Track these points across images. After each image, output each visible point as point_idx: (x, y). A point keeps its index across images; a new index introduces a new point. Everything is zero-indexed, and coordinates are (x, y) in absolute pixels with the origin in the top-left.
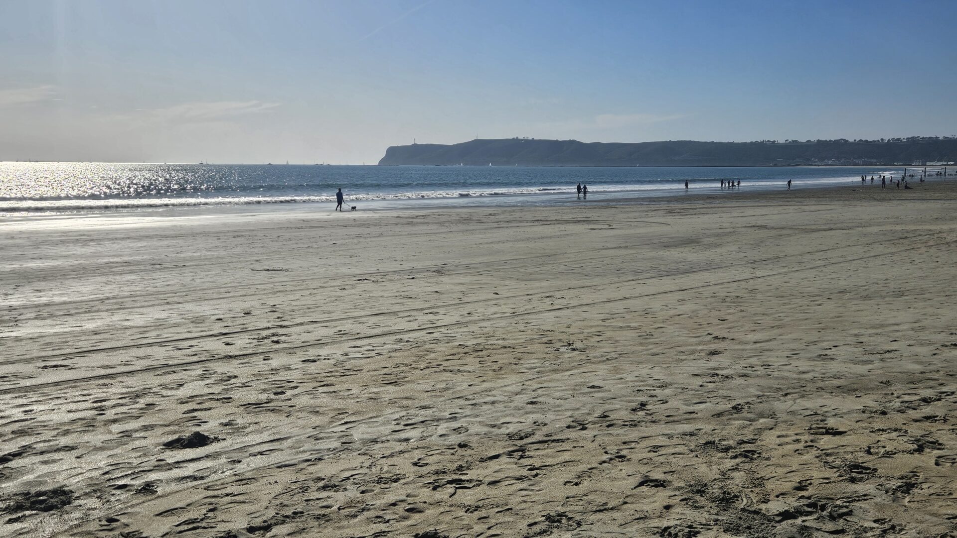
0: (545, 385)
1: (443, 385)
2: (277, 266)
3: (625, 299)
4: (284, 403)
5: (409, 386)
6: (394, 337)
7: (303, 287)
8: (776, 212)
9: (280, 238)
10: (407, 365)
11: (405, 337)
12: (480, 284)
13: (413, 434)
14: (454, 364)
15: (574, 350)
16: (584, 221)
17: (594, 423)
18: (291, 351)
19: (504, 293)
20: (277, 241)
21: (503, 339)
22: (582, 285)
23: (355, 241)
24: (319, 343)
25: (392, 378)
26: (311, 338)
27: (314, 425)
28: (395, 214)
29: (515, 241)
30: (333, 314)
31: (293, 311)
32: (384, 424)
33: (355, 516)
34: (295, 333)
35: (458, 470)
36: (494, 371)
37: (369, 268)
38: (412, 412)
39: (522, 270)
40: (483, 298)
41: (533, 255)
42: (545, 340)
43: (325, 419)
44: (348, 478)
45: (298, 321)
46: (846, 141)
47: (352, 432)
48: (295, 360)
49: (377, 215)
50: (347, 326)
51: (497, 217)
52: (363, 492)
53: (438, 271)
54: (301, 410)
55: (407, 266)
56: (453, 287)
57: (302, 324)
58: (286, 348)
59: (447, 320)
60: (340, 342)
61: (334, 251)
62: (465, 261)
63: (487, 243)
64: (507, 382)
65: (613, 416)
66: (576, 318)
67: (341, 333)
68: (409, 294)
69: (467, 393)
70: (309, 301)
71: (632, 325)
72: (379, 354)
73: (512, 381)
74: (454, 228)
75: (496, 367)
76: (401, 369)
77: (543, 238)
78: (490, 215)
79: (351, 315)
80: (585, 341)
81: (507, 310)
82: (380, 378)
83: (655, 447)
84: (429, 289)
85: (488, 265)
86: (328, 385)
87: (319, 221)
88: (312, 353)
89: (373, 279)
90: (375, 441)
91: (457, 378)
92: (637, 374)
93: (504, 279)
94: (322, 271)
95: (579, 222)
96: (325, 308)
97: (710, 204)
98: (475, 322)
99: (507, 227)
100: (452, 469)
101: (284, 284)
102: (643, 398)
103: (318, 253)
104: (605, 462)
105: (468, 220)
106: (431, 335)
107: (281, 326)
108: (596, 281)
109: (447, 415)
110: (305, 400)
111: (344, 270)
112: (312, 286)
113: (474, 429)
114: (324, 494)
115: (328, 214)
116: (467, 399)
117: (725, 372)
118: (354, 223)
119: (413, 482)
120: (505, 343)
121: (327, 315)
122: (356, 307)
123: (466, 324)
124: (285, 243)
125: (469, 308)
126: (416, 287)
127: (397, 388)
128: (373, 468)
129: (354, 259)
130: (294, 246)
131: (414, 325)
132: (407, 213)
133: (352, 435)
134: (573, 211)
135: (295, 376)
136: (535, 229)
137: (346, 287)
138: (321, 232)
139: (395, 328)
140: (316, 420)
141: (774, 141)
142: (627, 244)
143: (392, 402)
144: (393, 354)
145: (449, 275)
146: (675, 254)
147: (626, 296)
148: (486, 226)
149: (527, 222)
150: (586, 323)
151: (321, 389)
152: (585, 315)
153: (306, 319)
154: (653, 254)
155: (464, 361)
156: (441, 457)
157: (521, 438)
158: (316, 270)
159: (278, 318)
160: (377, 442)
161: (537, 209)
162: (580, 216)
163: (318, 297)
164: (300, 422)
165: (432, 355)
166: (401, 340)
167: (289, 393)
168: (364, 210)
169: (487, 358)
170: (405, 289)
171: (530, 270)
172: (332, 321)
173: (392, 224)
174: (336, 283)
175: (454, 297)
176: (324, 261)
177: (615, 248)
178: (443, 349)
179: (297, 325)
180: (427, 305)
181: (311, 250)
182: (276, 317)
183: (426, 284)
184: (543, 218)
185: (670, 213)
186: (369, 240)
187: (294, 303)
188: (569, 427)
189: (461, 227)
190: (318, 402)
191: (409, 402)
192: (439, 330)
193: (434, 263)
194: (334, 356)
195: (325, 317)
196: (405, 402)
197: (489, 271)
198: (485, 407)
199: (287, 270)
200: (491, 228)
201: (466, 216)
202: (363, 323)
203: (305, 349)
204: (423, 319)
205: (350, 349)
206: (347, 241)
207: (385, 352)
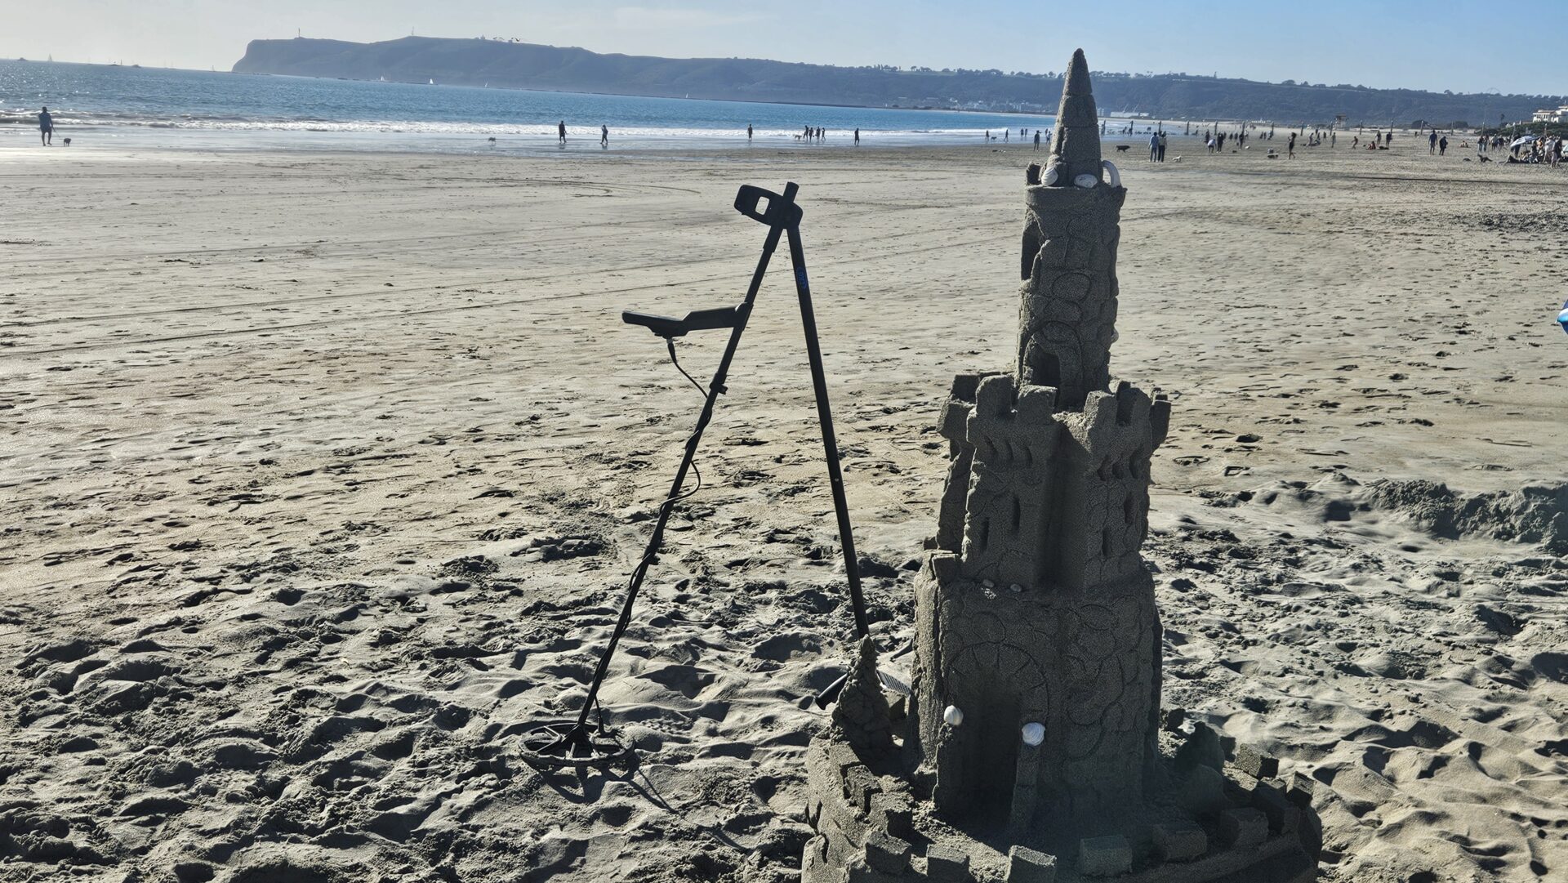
0: (412, 398)
1: (263, 398)
2: (23, 237)
3: (583, 294)
4: (10, 419)
5: (210, 399)
6: (206, 340)
7: (66, 270)
8: (864, 180)
9: (35, 193)
10: (215, 375)
11: (223, 340)
12: (368, 271)
13: (200, 453)
14: (286, 375)
15: (474, 357)
16: (570, 183)
17: (458, 438)
18: (32, 357)
19: (401, 283)
20: (28, 197)
21: (376, 344)
22: (528, 275)
23: (173, 201)
24: (81, 346)
25: (188, 390)
26: (68, 340)
27: (53, 443)
28: (255, 159)
29: (447, 210)
30: (111, 309)
31: (44, 303)
32: (161, 441)
33: (94, 531)
34: (43, 334)
35: (251, 486)
36: (346, 382)
37: (190, 242)
38: (207, 428)
39: (443, 253)
40: (365, 291)
41: (469, 232)
42: (438, 345)
43: (73, 436)
44: (92, 497)
45: (50, 317)
46: (999, 73)
47: (110, 450)
48: (37, 369)
49: (220, 160)
50: (133, 326)
51: (431, 171)
52: (111, 509)
53: (306, 252)
54: (37, 426)
55: (254, 242)
56: (322, 274)
57: (55, 321)
58: (24, 353)
59: (297, 319)
60: (115, 346)
61: (132, 216)
62: (357, 238)
63: (400, 212)
64: (361, 394)
65: (486, 430)
66: (497, 319)
67: (120, 334)
68: (247, 283)
69: (295, 408)
70: (75, 290)
71: (573, 328)
72: (175, 362)
73: (367, 393)
74: (353, 186)
75: (350, 377)
76: (205, 380)
77: (493, 206)
78: (422, 167)
79: (141, 310)
80: (494, 348)
81: (398, 307)
82: (167, 392)
83: (523, 460)
84: (284, 277)
85: (391, 243)
86: (84, 398)
87: (111, 165)
88: (66, 359)
89: (192, 260)
90: (143, 460)
91: (284, 390)
92: (546, 385)
93: (409, 265)
94: (104, 246)
95: (562, 183)
96: (100, 301)
97: (777, 163)
98: (342, 322)
99: (442, 188)
100: (242, 485)
101: (32, 264)
102: (536, 411)
103: (101, 219)
104: (451, 476)
105: (379, 174)
106: (265, 339)
107: (20, 324)
108: (553, 270)
109: (257, 431)
110: (45, 416)
111: (143, 246)
112: (82, 269)
113: (287, 446)
114: (54, 512)
115: (129, 154)
116: (291, 414)
117: (662, 384)
118: (176, 172)
119: (184, 498)
120: (377, 349)
121: (101, 310)
122: (152, 300)
123: (324, 325)
124: (42, 200)
125: (337, 303)
126: (260, 274)
127: (193, 402)
128: (132, 487)
129: (166, 230)
130: (60, 206)
131: (244, 325)
132: (277, 159)
133: (108, 454)
134: (561, 167)
135: (31, 387)
136: (488, 192)
137: (143, 271)
138: (111, 184)
139: (210, 328)
140: (56, 438)
141: (895, 68)
142: (622, 220)
143: (180, 417)
144: (197, 362)
145: (322, 258)
146: (687, 235)
147: (585, 292)
148: (408, 184)
149: (478, 180)
150: (508, 325)
151: (71, 403)
152: (513, 315)
153: (63, 315)
154: (656, 235)
155: (304, 371)
156: (231, 475)
157: (352, 454)
158: (92, 244)
159: (17, 312)
160: (144, 460)
161: (505, 160)
162: (568, 175)
163: (90, 285)
164: (32, 441)
165: (260, 364)
166: (215, 345)
167: (19, 408)
168: (198, 150)
169: (340, 367)
170: (243, 276)
171: (456, 253)
172: (108, 317)
173: (245, 176)
174: (125, 265)
175: (321, 288)
176: (109, 231)
177: (601, 225)
178: (279, 356)
179: (48, 322)
180: (272, 299)
181: (89, 213)
182: (12, 310)
183: (281, 270)
184: (505, 176)
185: (710, 174)
186: (198, 200)
187: (48, 292)
188: (422, 442)
189: (365, 185)
190: (62, 417)
191: (205, 418)
192: (281, 331)
193: (304, 239)
194: (102, 363)
195: (100, 312)
196: (198, 418)
197: (391, 253)
198: (315, 423)
199: (41, 243)
200: (416, 189)
201: (378, 168)
202: (160, 321)
203: (56, 354)
204: (259, 317)
205: (130, 355)
206: (157, 201)
207: (185, 359)
